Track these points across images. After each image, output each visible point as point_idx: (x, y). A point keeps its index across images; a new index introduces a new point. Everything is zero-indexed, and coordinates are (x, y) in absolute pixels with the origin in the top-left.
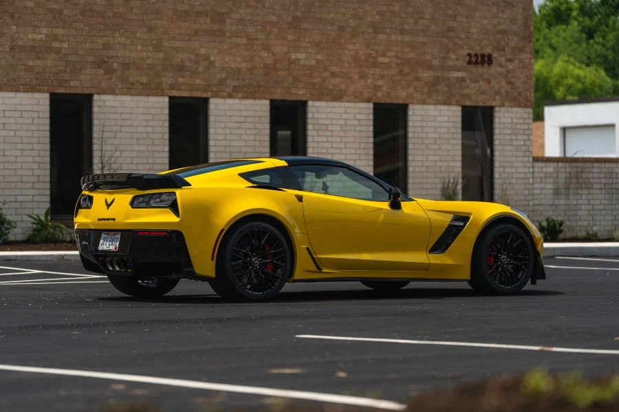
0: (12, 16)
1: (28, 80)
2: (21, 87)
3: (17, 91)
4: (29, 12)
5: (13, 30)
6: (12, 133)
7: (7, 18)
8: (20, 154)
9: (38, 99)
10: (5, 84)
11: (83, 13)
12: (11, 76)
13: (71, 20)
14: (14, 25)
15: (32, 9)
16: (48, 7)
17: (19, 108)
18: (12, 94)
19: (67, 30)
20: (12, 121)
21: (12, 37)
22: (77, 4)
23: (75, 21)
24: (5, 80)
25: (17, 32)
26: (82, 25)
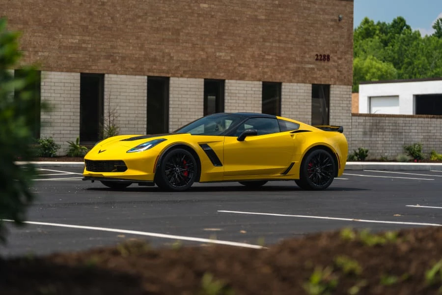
0: (60, 29)
1: (69, 65)
2: (64, 69)
3: (62, 71)
4: (69, 27)
5: (60, 37)
6: (59, 95)
7: (57, 30)
8: (63, 107)
10: (55, 68)
11: (99, 28)
12: (59, 63)
13: (93, 32)
14: (61, 34)
15: (71, 25)
16: (80, 24)
17: (63, 81)
18: (59, 73)
19: (91, 38)
20: (59, 88)
21: (60, 41)
22: (96, 23)
23: (96, 33)
24: (55, 65)
25: (62, 38)
26: (99, 35)
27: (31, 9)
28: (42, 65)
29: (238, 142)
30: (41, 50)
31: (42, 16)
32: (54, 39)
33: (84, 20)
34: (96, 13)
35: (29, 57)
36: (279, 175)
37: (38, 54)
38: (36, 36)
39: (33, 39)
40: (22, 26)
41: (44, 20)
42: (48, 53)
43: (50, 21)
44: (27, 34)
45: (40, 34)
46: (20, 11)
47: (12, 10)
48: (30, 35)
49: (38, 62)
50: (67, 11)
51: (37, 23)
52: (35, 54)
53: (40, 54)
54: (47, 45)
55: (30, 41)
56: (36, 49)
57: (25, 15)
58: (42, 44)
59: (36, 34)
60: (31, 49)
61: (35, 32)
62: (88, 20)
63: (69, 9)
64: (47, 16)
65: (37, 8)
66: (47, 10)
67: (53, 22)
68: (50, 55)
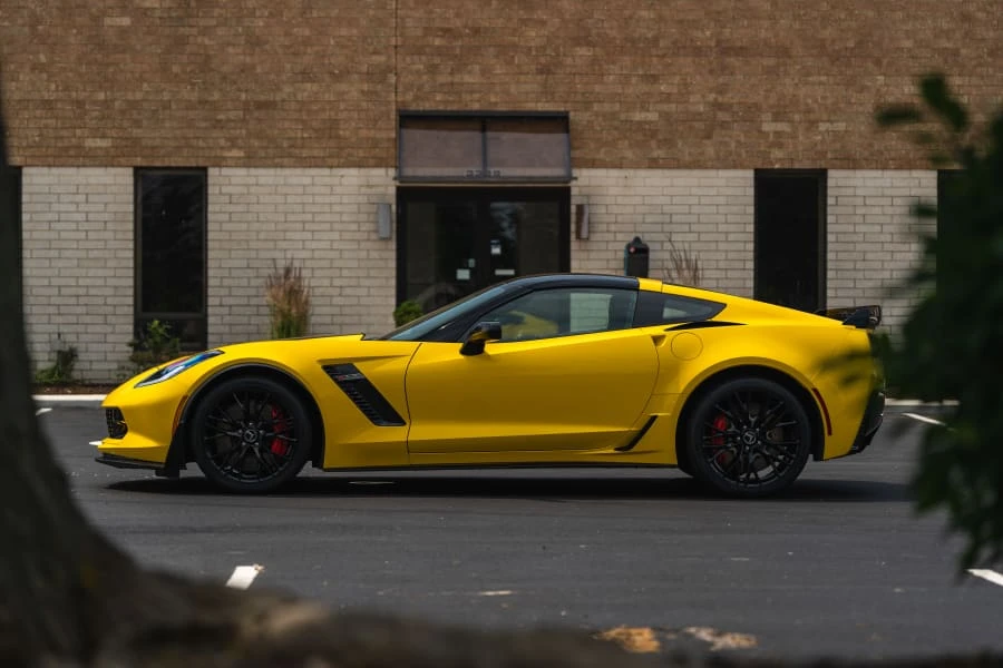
0: (878, 63)
1: (904, 152)
2: (891, 162)
3: (885, 168)
4: (905, 55)
5: (879, 83)
6: (878, 228)
7: (870, 65)
8: (889, 258)
9: (919, 179)
10: (866, 159)
11: (992, 53)
12: (876, 148)
13: (974, 63)
14: (881, 74)
15: (909, 50)
16: (936, 46)
17: (888, 192)
18: (878, 173)
19: (967, 79)
20: (877, 210)
21: (878, 90)
22: (983, 40)
23: (980, 65)
24: (866, 153)
25: (886, 85)
26: (991, 71)
27: (796, 17)
28: (829, 155)
29: (462, 357)
30: (825, 117)
31: (827, 33)
32: (862, 89)
33: (947, 34)
34: (981, 15)
35: (794, 136)
36: (612, 451)
37: (817, 127)
38: (813, 84)
39: (802, 92)
40: (771, 62)
41: (833, 41)
42: (844, 124)
43: (851, 44)
44: (788, 81)
45: (823, 78)
46: (766, 23)
47: (746, 23)
48: (796, 81)
49: (819, 147)
50: (900, 15)
51: (815, 52)
52: (808, 129)
53: (823, 127)
54: (842, 105)
55: (794, 96)
56: (812, 117)
57: (782, 34)
58: (829, 101)
59: (811, 79)
60: (797, 117)
61: (809, 74)
62: (958, 35)
63: (903, 8)
64: (842, 31)
65: (815, 14)
66: (843, 16)
67: (860, 44)
68: (850, 129)
